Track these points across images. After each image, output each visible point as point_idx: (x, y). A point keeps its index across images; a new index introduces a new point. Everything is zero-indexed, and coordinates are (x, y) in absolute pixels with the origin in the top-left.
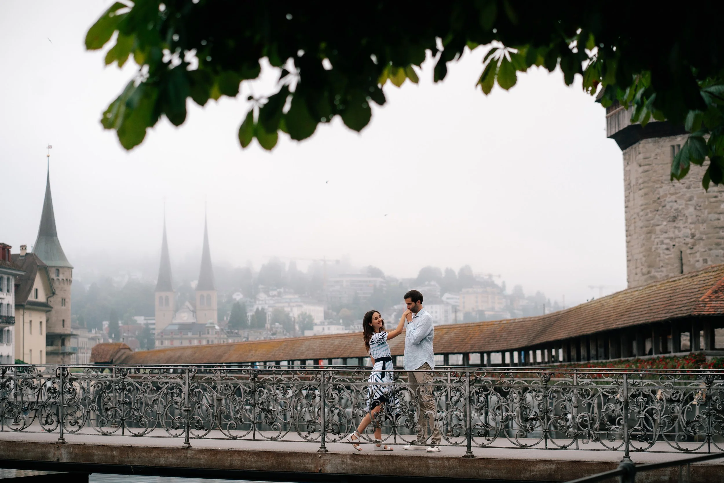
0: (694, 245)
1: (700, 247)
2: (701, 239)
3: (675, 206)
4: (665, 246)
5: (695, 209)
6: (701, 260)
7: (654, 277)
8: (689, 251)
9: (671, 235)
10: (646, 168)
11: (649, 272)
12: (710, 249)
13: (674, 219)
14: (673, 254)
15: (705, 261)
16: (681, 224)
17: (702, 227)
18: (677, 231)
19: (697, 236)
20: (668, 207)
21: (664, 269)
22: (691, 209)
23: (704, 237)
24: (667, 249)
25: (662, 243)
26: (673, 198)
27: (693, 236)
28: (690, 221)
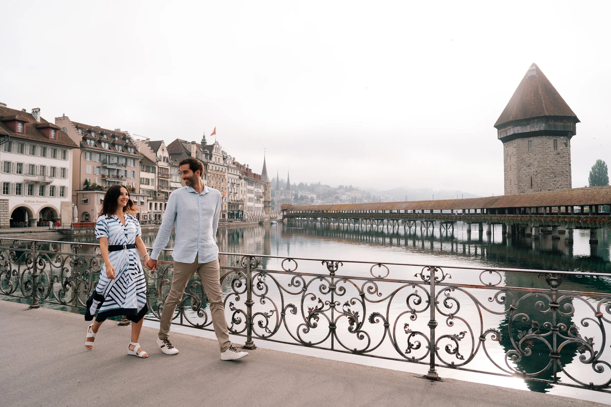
0: (537, 175)
1: (539, 175)
2: (540, 173)
3: (530, 161)
4: (525, 175)
5: (538, 162)
6: (540, 180)
7: (521, 186)
8: (535, 177)
9: (528, 171)
10: (518, 148)
11: (518, 184)
12: (544, 176)
13: (529, 166)
14: (528, 178)
15: (542, 180)
16: (532, 168)
17: (540, 169)
18: (530, 170)
19: (539, 172)
20: (526, 162)
21: (525, 183)
22: (536, 162)
23: (541, 172)
24: (526, 176)
25: (524, 174)
26: (529, 159)
27: (537, 172)
28: (535, 166)
